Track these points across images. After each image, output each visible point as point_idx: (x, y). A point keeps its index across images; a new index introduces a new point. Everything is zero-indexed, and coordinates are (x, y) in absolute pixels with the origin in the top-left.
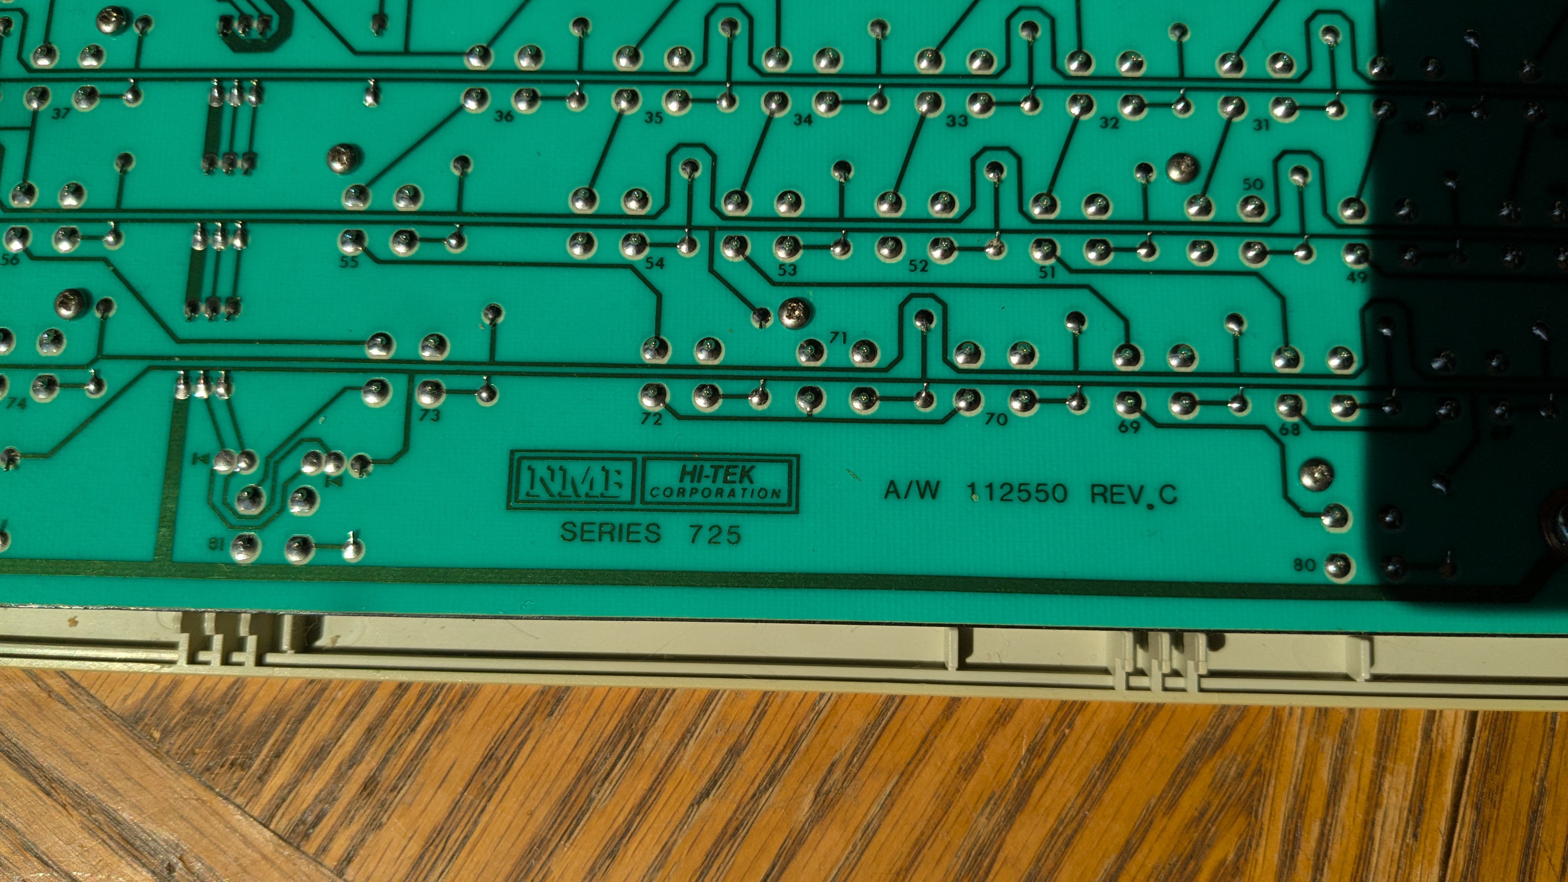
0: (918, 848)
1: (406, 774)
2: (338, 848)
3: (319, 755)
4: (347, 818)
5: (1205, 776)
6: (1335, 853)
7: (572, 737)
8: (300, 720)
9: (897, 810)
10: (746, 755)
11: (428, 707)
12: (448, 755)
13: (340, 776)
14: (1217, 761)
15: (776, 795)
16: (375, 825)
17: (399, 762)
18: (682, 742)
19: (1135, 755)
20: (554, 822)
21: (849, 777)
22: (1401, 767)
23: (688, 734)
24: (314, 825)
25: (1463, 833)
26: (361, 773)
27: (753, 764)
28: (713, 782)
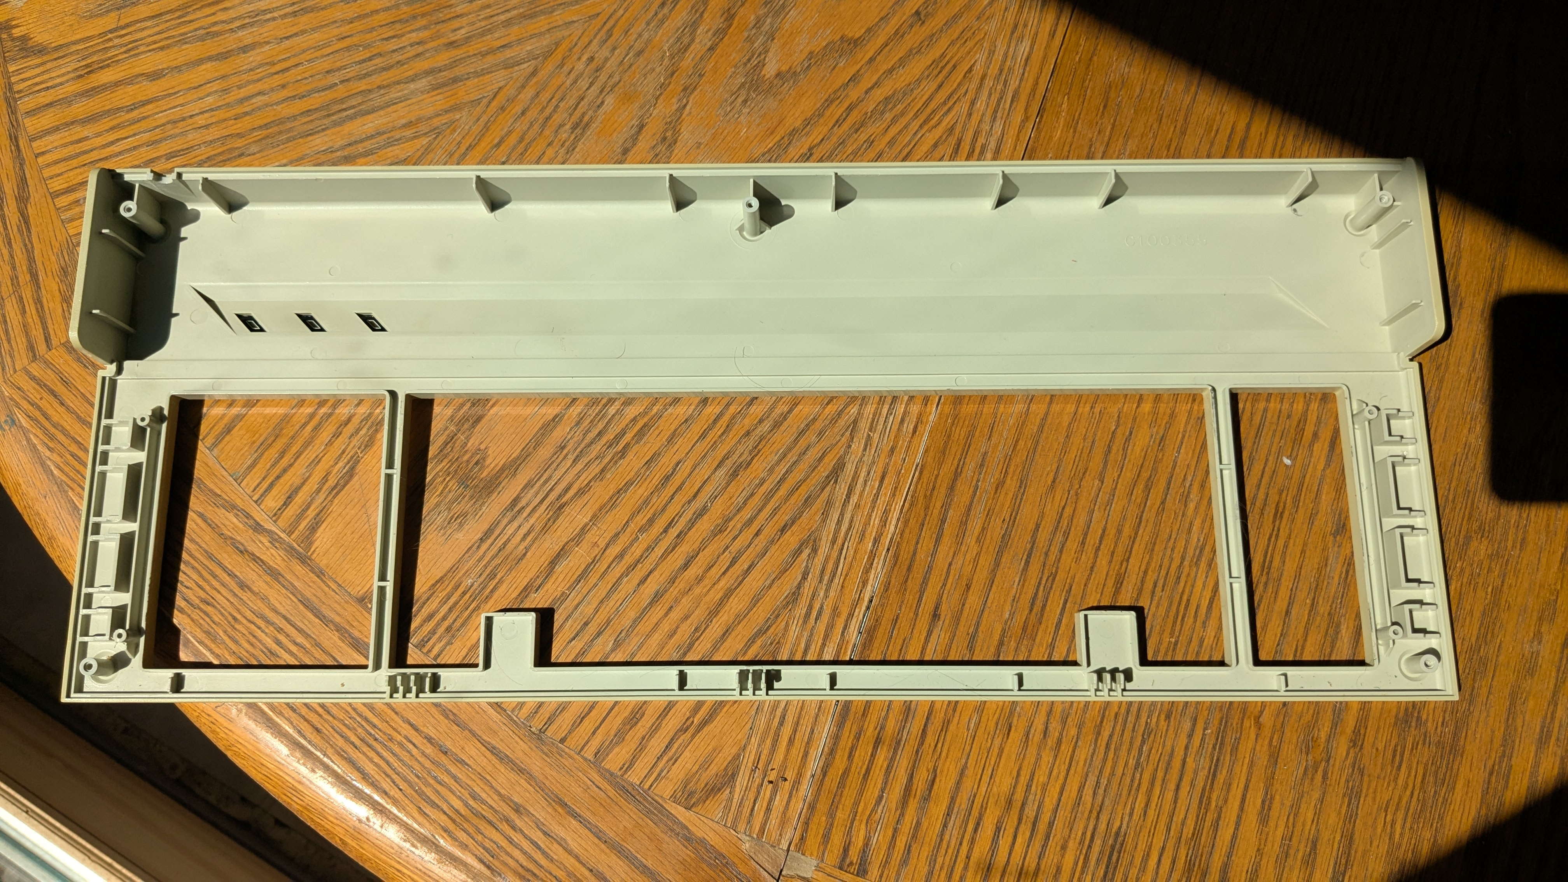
1: (462, 625)
3: (430, 617)
4: (440, 639)
5: (759, 642)
8: (424, 603)
9: (643, 649)
10: (590, 625)
11: (473, 601)
13: (438, 624)
15: (600, 640)
16: (449, 643)
19: (733, 634)
21: (627, 635)
22: (832, 645)
24: (427, 642)
26: (446, 624)
27: (592, 629)
28: (577, 635)
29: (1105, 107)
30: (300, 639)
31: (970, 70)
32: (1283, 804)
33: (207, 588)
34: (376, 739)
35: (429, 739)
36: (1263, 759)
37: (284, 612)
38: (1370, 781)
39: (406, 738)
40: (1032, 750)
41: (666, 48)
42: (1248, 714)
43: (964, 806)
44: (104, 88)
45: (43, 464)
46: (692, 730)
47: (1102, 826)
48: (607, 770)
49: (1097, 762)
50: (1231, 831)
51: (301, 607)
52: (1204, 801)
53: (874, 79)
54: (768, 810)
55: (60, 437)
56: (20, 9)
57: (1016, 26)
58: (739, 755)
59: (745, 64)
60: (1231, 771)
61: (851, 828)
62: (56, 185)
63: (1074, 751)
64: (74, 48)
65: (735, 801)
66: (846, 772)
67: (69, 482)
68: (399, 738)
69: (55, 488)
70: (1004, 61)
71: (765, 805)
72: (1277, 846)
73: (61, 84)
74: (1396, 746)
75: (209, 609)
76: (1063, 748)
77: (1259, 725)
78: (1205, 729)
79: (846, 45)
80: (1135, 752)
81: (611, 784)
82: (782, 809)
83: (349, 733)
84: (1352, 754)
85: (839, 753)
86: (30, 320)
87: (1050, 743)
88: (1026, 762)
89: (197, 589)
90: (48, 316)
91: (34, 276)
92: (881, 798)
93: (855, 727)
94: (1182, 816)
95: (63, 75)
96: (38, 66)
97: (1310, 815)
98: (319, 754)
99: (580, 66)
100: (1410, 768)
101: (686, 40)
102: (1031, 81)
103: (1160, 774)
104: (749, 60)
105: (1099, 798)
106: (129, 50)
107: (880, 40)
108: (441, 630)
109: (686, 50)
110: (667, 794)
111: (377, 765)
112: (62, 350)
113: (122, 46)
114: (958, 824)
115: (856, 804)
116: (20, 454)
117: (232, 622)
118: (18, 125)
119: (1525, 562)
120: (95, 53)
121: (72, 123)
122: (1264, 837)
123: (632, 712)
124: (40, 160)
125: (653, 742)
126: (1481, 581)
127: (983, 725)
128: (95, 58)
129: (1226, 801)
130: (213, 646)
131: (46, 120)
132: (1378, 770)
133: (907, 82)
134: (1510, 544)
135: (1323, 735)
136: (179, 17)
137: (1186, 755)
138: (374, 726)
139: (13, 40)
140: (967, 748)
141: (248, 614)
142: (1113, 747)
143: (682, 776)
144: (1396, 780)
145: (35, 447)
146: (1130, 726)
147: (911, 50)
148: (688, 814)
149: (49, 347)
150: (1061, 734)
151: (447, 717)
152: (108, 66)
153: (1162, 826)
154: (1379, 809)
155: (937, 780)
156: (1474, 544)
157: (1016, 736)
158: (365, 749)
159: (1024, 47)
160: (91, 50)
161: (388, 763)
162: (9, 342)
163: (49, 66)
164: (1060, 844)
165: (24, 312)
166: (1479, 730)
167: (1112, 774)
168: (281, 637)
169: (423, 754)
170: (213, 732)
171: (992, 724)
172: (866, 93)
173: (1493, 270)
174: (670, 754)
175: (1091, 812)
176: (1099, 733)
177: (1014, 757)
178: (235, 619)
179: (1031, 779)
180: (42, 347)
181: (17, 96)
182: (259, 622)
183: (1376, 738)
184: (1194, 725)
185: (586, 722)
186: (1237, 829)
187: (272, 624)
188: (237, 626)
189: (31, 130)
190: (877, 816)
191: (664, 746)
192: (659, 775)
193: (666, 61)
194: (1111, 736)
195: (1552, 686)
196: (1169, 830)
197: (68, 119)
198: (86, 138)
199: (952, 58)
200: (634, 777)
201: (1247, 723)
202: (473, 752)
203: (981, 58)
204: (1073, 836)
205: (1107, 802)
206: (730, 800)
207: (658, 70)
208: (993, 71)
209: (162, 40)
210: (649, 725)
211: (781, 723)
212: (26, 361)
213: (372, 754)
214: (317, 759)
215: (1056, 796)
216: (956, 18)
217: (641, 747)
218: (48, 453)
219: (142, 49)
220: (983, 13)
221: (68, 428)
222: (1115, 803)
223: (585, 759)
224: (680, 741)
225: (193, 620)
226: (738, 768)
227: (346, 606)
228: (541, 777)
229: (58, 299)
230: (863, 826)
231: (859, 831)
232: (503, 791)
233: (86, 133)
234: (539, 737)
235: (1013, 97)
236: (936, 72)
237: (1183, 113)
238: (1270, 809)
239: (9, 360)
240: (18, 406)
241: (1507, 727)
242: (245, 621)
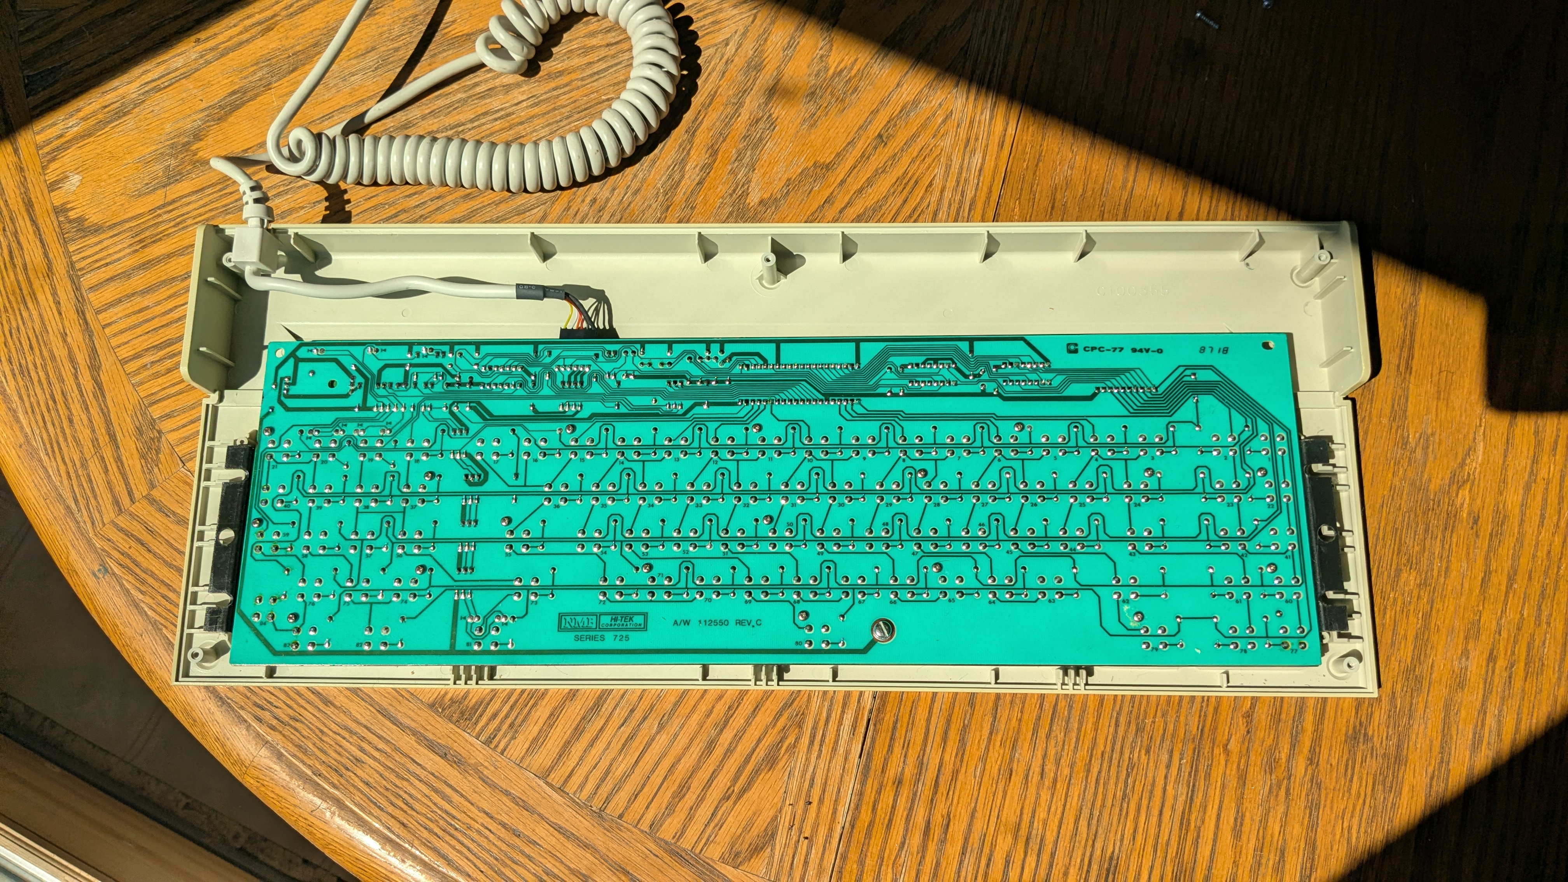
0: (691, 741)
1: (523, 721)
2: (502, 746)
3: (494, 716)
4: (505, 735)
5: (786, 715)
6: (827, 740)
7: (579, 707)
8: (490, 702)
9: (685, 729)
10: (635, 712)
11: (532, 697)
12: (538, 713)
13: (502, 722)
14: (790, 710)
15: (646, 724)
16: (513, 738)
17: (521, 717)
18: (615, 708)
19: (763, 709)
20: (573, 735)
21: (670, 718)
22: (850, 712)
23: (617, 705)
24: (494, 738)
25: (870, 734)
26: (509, 721)
27: (638, 715)
28: (625, 721)
29: (1053, 208)
30: (381, 745)
31: (931, 184)
32: (1252, 820)
33: (295, 706)
34: (456, 829)
35: (504, 825)
36: (1233, 783)
37: (365, 723)
38: (1327, 794)
39: (483, 825)
40: (1032, 790)
41: (659, 185)
42: (1217, 743)
43: (976, 845)
44: (158, 260)
45: (137, 606)
46: (733, 798)
47: (1098, 853)
48: (662, 840)
49: (1089, 796)
50: (1209, 847)
51: (380, 716)
52: (1184, 823)
53: (847, 199)
54: (806, 863)
55: (150, 580)
56: (74, 193)
57: (968, 140)
58: (776, 817)
59: (731, 195)
60: (1206, 794)
61: (879, 872)
62: (124, 353)
63: (1068, 789)
64: (127, 225)
65: (776, 857)
66: (871, 824)
67: (163, 621)
68: (477, 826)
69: (150, 627)
70: (960, 173)
71: (803, 858)
72: (1250, 857)
73: (119, 259)
74: (1347, 761)
75: (298, 725)
76: (1058, 786)
77: (1227, 751)
78: (1181, 759)
79: (819, 170)
80: (1121, 785)
81: (666, 851)
82: (818, 861)
83: (432, 826)
84: (1309, 772)
85: (864, 807)
86: (113, 478)
87: (1047, 783)
88: (1027, 802)
89: (285, 708)
90: (129, 472)
91: (113, 437)
92: (903, 844)
93: (876, 782)
94: (1166, 838)
95: (120, 251)
96: (96, 244)
97: (1277, 828)
98: (407, 846)
99: (585, 208)
100: (1361, 779)
101: (677, 177)
102: (985, 189)
103: (1145, 802)
104: (734, 191)
105: (1094, 828)
106: (178, 224)
107: (849, 163)
108: (505, 727)
109: (677, 186)
110: (716, 857)
111: (458, 851)
112: (145, 503)
113: (170, 220)
114: (972, 860)
115: (883, 850)
116: (115, 599)
117: (320, 735)
118: (84, 300)
119: (1450, 588)
120: (147, 229)
121: (133, 294)
122: (1238, 850)
123: (680, 786)
124: (107, 330)
125: (700, 811)
126: (1412, 609)
127: (987, 773)
128: (147, 234)
129: (1203, 822)
130: (305, 758)
131: (109, 293)
132: (1333, 784)
133: (875, 200)
134: (1435, 573)
135: (1284, 757)
136: (220, 190)
137: (1166, 783)
138: (454, 817)
139: (70, 222)
140: (975, 793)
141: (333, 726)
142: (1102, 782)
143: (728, 839)
144: (1349, 790)
145: (128, 591)
146: (1115, 762)
147: (877, 170)
148: (735, 872)
149: (133, 501)
150: (1056, 774)
151: (517, 804)
152: (160, 239)
153: (1149, 848)
154: (1337, 817)
155: (951, 824)
156: (1404, 575)
157: (1017, 779)
158: (448, 838)
159: (977, 159)
160: (143, 226)
161: (468, 849)
162: (95, 497)
163: (105, 243)
164: (1062, 871)
165: (106, 471)
166: (1419, 740)
167: (1103, 805)
168: (365, 745)
169: (499, 838)
170: (311, 833)
171: (995, 771)
172: (841, 212)
173: (1405, 328)
174: (716, 820)
175: (1087, 840)
176: (1088, 771)
177: (1016, 798)
178: (322, 731)
179: (1033, 816)
180: (125, 501)
181: (79, 273)
182: (343, 733)
183: (1329, 755)
184: (1171, 756)
185: (640, 798)
186: (1214, 845)
187: (355, 734)
188: (325, 739)
189: (96, 304)
190: (902, 860)
191: (709, 814)
192: (708, 840)
193: (661, 198)
194: (1099, 772)
195: (1480, 696)
196: (1155, 851)
197: (129, 291)
198: (147, 308)
199: (914, 174)
200: (686, 843)
201: (1217, 751)
202: (543, 833)
203: (939, 171)
204: (1073, 863)
205: (1100, 831)
206: (772, 856)
207: (654, 206)
208: (951, 183)
209: (206, 212)
210: (695, 797)
211: (811, 785)
212: (113, 515)
213: (454, 842)
214: (406, 851)
215: (1055, 829)
216: (914, 137)
217: (690, 817)
218: (141, 596)
219: (189, 222)
220: (938, 130)
221: (157, 572)
222: (1107, 832)
223: (642, 831)
224: (724, 808)
225: (284, 736)
226: (777, 827)
227: (419, 712)
228: (604, 850)
229: (136, 456)
230: (890, 870)
231: (886, 874)
232: (572, 866)
233: (146, 303)
234: (599, 815)
235: (971, 205)
236: (900, 189)
237: (1122, 208)
238: (1242, 825)
239: (97, 515)
240: (110, 556)
241: (1444, 736)
242: (331, 733)
